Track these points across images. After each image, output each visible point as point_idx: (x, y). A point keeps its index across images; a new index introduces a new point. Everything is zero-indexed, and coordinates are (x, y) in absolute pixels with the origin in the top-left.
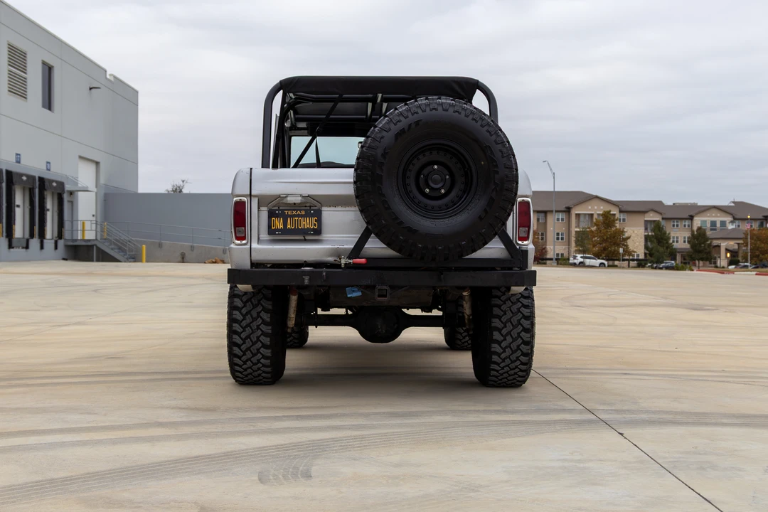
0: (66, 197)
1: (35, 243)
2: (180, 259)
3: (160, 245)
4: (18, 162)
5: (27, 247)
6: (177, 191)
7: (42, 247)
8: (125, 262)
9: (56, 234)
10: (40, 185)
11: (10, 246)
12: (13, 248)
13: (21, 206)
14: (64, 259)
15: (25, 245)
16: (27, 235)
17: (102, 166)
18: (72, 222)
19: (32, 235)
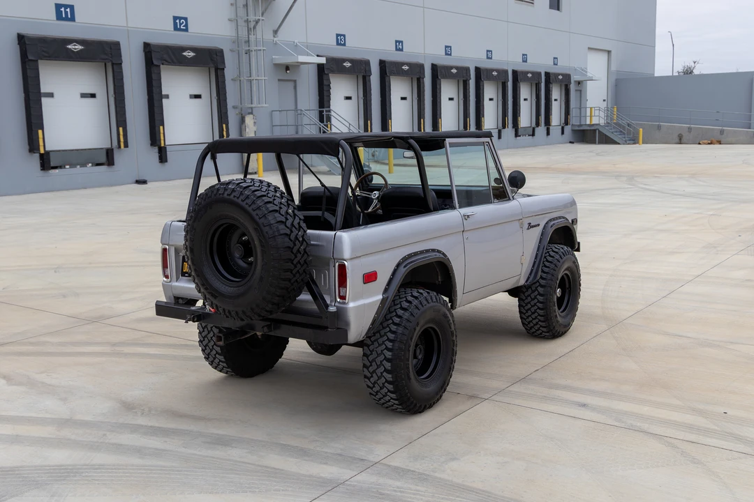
0: (572, 87)
1: (541, 130)
2: (677, 140)
3: (659, 127)
4: (525, 61)
5: (533, 135)
6: (688, 72)
7: (548, 133)
8: (624, 144)
9: (563, 121)
10: (546, 79)
11: (517, 135)
12: (520, 136)
13: (529, 99)
14: (570, 142)
15: (531, 133)
16: (534, 125)
17: (613, 53)
18: (580, 109)
19: (538, 124)
